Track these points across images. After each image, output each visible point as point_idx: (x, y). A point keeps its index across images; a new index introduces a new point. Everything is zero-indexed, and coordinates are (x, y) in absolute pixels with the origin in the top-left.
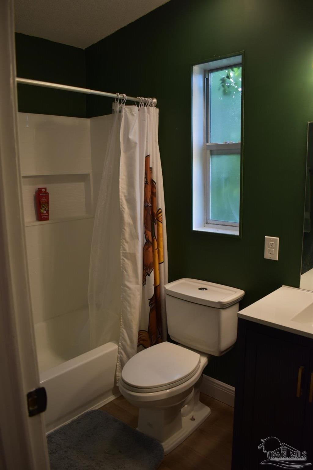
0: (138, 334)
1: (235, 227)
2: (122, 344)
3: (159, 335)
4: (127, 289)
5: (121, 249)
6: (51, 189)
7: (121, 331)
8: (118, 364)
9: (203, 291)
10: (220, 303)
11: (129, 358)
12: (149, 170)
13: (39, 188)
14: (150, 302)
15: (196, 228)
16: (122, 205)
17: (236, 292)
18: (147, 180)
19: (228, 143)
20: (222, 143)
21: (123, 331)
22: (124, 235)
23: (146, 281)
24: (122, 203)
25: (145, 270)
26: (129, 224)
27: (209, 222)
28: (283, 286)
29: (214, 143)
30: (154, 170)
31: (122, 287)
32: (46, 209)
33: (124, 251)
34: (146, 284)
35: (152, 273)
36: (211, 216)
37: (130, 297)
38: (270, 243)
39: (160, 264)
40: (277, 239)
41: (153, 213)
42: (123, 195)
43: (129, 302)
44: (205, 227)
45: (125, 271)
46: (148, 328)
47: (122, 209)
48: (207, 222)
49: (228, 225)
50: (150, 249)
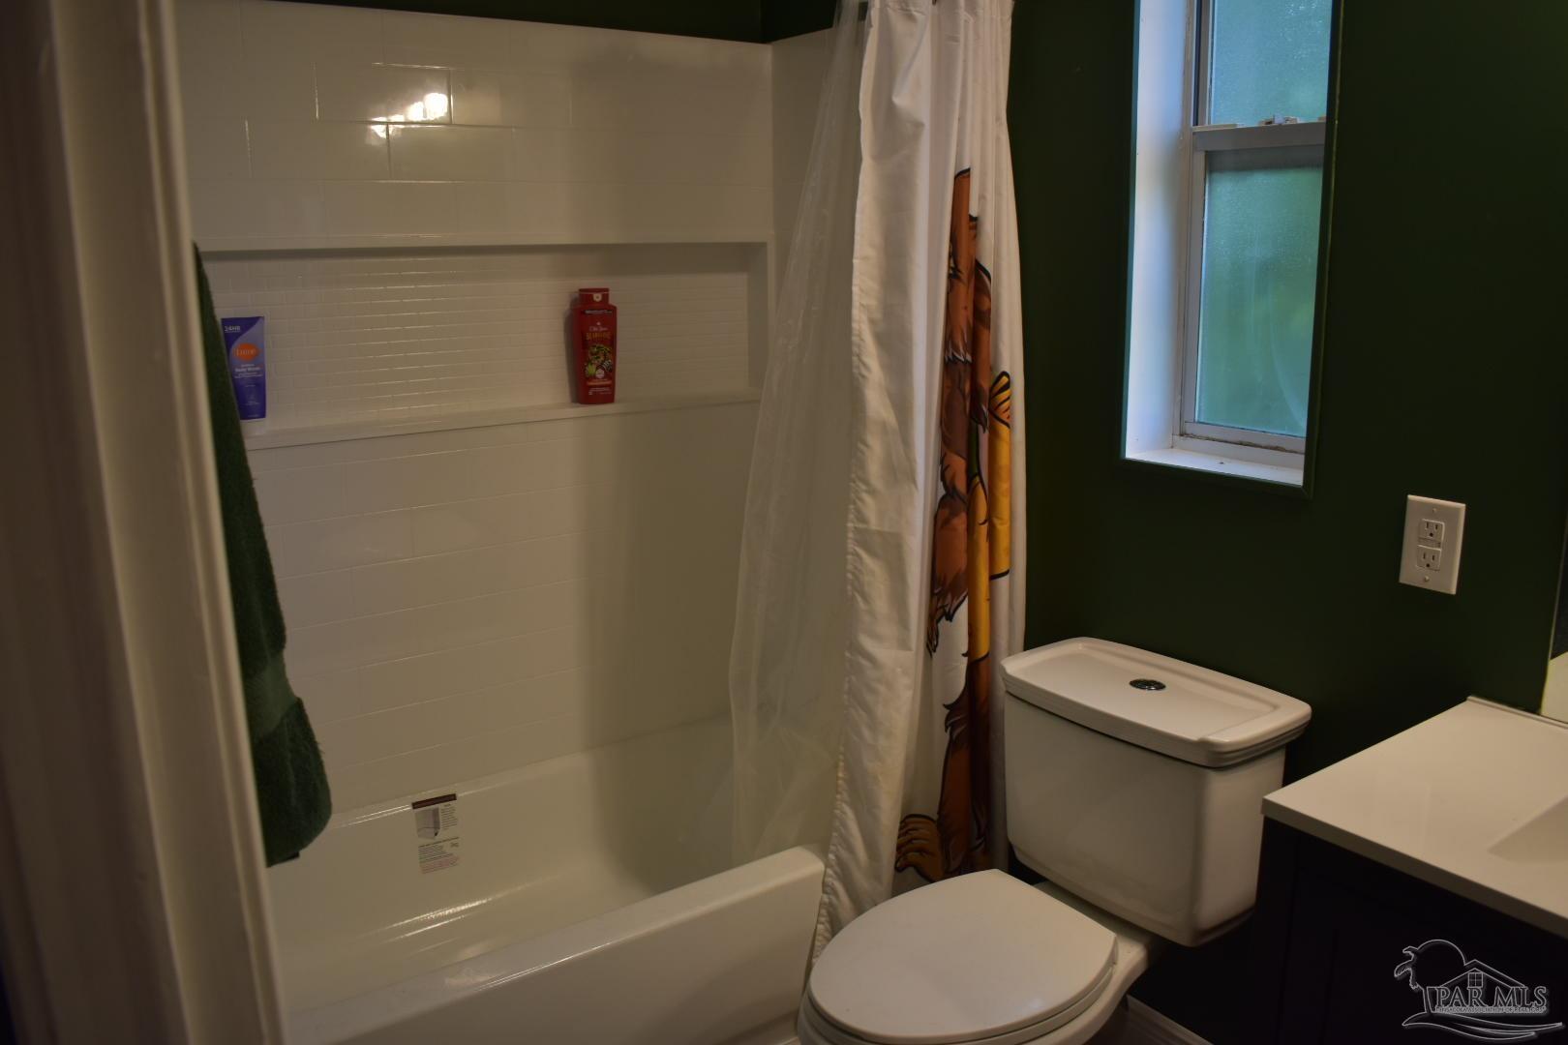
0: (901, 829)
1: (1291, 452)
2: (836, 856)
3: (978, 838)
4: (864, 662)
5: (851, 516)
6: (625, 293)
7: (837, 812)
8: (820, 927)
9: (1146, 691)
10: (1204, 745)
11: (859, 910)
12: (964, 223)
13: (581, 290)
14: (948, 718)
15: (1136, 448)
16: (858, 356)
17: (1275, 707)
18: (955, 262)
19: (1279, 120)
20: (1255, 125)
21: (844, 813)
22: (862, 465)
23: (937, 636)
24: (859, 346)
25: (936, 598)
26: (884, 425)
27: (1189, 428)
28: (1470, 698)
29: (1222, 123)
30: (988, 227)
31: (847, 654)
32: (606, 363)
33: (861, 526)
34: (938, 649)
35: (962, 613)
36: (1199, 410)
37: (874, 691)
38: (1428, 523)
39: (993, 577)
40: (1457, 510)
41: (975, 389)
42: (864, 318)
43: (869, 712)
44: (1172, 447)
45: (859, 599)
46: (936, 809)
47: (858, 367)
48: (1182, 431)
49: (1263, 443)
50: (960, 523)
